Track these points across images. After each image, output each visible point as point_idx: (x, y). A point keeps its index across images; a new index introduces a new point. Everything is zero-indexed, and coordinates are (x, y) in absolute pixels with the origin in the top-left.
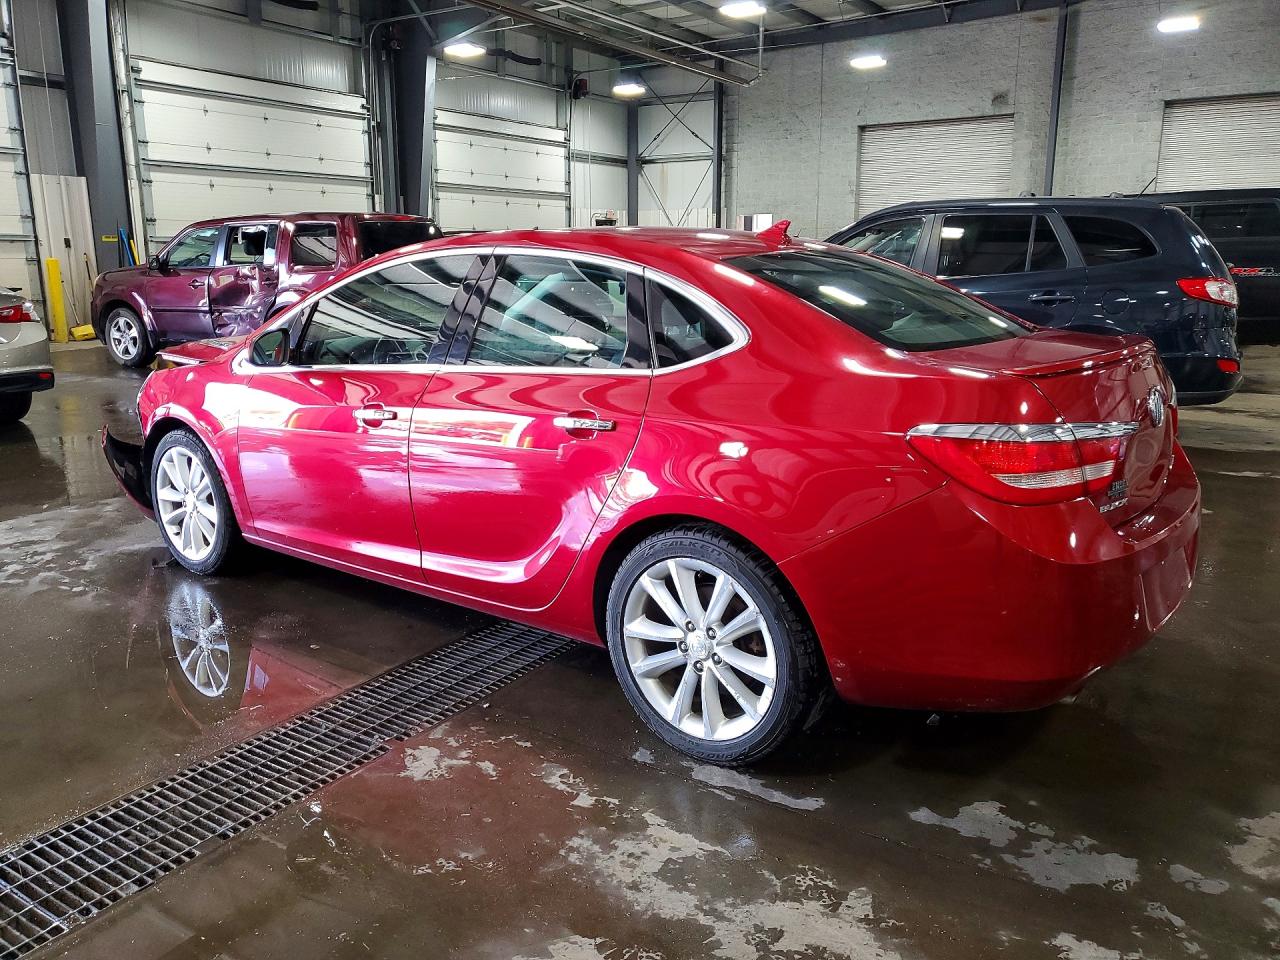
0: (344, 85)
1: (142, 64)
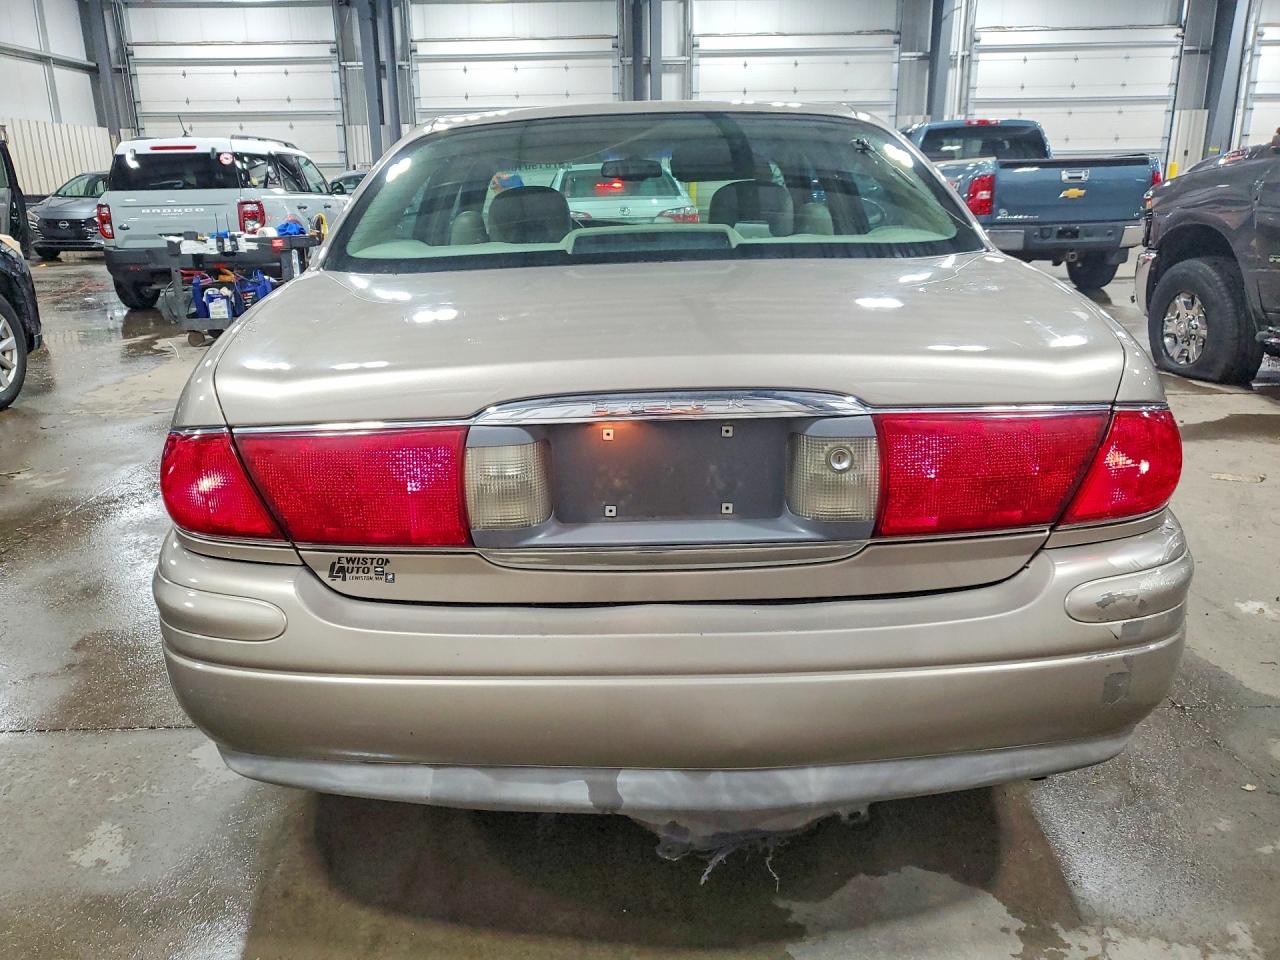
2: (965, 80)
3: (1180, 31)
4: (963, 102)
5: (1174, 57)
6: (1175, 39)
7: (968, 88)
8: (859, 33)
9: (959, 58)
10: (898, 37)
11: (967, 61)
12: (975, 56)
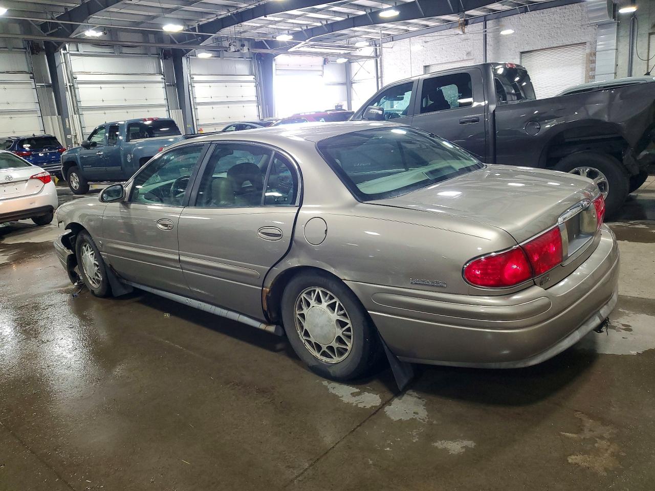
0: (247, 72)
1: (194, 76)
2: (74, 97)
3: (162, 76)
4: (76, 109)
5: (163, 87)
6: (161, 80)
7: (77, 101)
8: (8, 72)
9: (68, 87)
10: (32, 75)
11: (72, 88)
12: (76, 86)
